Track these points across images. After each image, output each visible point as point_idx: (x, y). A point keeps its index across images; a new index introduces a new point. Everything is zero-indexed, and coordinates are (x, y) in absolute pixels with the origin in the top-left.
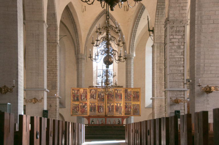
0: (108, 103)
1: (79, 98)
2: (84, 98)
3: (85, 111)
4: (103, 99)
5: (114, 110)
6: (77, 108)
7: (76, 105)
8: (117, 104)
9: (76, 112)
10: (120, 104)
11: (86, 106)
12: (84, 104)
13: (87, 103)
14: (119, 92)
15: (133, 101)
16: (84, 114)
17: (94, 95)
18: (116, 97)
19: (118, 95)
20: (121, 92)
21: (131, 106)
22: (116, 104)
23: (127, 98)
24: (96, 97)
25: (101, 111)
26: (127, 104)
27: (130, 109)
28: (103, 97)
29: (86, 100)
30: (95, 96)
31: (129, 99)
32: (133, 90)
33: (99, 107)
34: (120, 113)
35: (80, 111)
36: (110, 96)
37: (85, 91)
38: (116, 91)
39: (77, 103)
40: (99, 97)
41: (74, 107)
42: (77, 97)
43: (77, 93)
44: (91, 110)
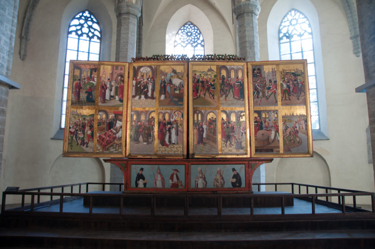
0: (194, 112)
1: (96, 94)
2: (111, 96)
3: (115, 138)
4: (180, 97)
5: (219, 137)
6: (87, 128)
7: (84, 117)
8: (228, 116)
9: (83, 143)
10: (239, 116)
11: (119, 124)
12: (111, 116)
13: (121, 114)
14: (233, 75)
15: (282, 105)
16: (112, 150)
17: (146, 86)
18: (224, 92)
19: (231, 86)
20: (240, 75)
21: (276, 121)
22: (224, 116)
23: (261, 94)
24: (153, 90)
25: (170, 141)
26: (263, 116)
27: (273, 132)
28: (177, 92)
29: (121, 100)
30: (150, 87)
31: (267, 98)
32: (281, 67)
33: (165, 125)
34: (240, 146)
35: (95, 140)
36: (203, 87)
37: (119, 72)
38: (224, 73)
39: (86, 111)
40: (163, 90)
41: (76, 125)
42: (89, 93)
43: (90, 78)
44: (135, 139)
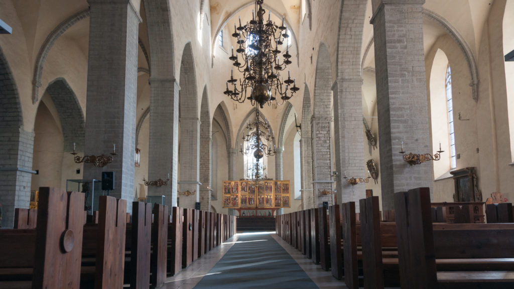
0: (258, 195)
1: (231, 190)
2: (235, 191)
3: (236, 203)
4: (254, 191)
5: (265, 202)
6: (229, 200)
7: (228, 197)
8: (267, 197)
9: (228, 204)
10: (270, 196)
11: (237, 199)
12: (235, 197)
13: (238, 196)
14: (269, 185)
15: (283, 193)
16: (236, 206)
17: (244, 188)
18: (266, 190)
19: (268, 188)
20: (271, 185)
21: (281, 198)
25: (251, 203)
26: (277, 196)
27: (280, 201)
29: (238, 192)
30: (246, 188)
31: (278, 191)
32: (283, 182)
33: (250, 199)
34: (271, 205)
35: (231, 203)
36: (261, 188)
37: (237, 184)
38: (266, 184)
39: (228, 195)
40: (249, 189)
41: (226, 199)
42: (229, 190)
43: (229, 186)
44: (242, 203)
